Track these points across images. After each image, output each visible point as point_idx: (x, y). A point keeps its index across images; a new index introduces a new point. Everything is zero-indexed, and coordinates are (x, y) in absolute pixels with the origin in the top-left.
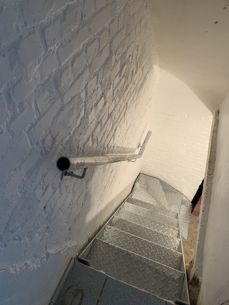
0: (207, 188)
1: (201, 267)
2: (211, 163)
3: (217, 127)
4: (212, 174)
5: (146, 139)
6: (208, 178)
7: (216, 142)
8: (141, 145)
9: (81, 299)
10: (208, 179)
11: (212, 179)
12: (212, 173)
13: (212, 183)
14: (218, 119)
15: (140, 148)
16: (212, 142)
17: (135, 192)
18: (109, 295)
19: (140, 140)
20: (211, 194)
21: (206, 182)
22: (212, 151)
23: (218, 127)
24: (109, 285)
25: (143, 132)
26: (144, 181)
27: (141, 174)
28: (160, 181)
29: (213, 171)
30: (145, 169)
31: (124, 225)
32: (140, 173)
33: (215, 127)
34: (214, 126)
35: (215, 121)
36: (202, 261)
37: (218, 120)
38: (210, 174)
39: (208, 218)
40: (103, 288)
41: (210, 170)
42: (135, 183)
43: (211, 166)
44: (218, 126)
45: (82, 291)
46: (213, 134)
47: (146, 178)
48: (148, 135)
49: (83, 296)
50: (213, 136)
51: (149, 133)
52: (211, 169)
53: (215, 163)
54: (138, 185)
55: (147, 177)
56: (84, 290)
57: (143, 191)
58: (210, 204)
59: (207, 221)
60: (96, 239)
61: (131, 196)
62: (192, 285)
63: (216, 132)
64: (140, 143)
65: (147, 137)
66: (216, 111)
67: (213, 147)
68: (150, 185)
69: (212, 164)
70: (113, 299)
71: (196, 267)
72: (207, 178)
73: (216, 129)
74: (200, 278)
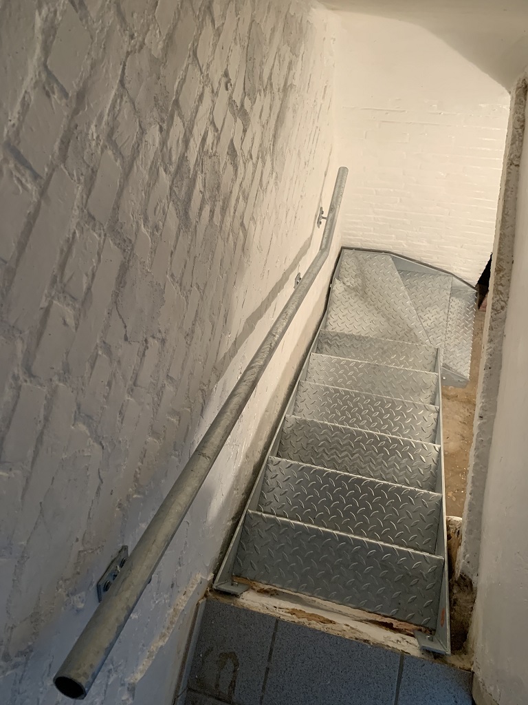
0: (489, 351)
1: (476, 554)
2: (501, 274)
3: (521, 146)
4: (502, 308)
5: (335, 196)
6: (493, 321)
7: (516, 198)
8: (325, 215)
9: (235, 671)
10: (493, 323)
11: (504, 321)
12: (503, 303)
13: (503, 336)
14: (523, 115)
15: (324, 221)
16: (505, 201)
17: (334, 306)
18: (286, 656)
19: (320, 200)
20: (501, 366)
21: (489, 335)
22: (504, 234)
23: (524, 144)
24: (284, 638)
25: (325, 175)
26: (355, 268)
27: (345, 250)
28: (393, 258)
29: (506, 299)
30: (352, 237)
31: (310, 434)
32: (343, 248)
33: (514, 146)
34: (512, 144)
35: (514, 127)
36: (480, 539)
37: (524, 121)
38: (499, 308)
39: (492, 435)
40: (272, 644)
41: (498, 298)
42: (331, 282)
43: (501, 285)
44: (522, 141)
45: (232, 655)
46: (509, 173)
47: (357, 258)
48: (338, 184)
49: (236, 665)
50: (507, 182)
51: (342, 172)
52: (502, 294)
53: (511, 270)
54: (338, 287)
55: (361, 255)
56: (236, 652)
57: (352, 301)
58: (497, 395)
59: (490, 442)
60: (249, 514)
61: (326, 327)
62: (459, 585)
63: (518, 166)
64: (321, 208)
65: (337, 188)
66: (520, 85)
67: (507, 218)
68: (369, 276)
69: (503, 276)
70: (295, 663)
71: (465, 556)
72: (490, 323)
73: (518, 154)
74: (474, 579)
